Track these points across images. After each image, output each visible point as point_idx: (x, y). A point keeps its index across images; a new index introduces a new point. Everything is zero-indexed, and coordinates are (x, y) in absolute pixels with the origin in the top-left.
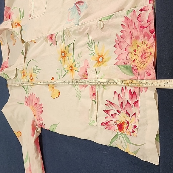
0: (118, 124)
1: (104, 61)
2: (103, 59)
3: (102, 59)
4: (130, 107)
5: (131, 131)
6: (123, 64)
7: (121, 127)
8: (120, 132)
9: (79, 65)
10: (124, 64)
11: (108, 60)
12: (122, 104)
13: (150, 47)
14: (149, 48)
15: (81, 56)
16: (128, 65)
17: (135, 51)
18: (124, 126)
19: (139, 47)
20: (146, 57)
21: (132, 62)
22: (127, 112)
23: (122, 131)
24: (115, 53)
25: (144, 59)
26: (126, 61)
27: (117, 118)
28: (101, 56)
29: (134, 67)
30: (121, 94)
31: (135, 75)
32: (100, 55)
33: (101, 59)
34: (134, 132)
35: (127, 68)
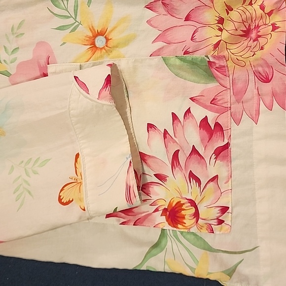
0: (163, 208)
1: (114, 47)
2: (107, 40)
3: (104, 40)
4: (199, 163)
5: (215, 222)
6: (181, 54)
7: (174, 215)
8: (175, 229)
9: (13, 56)
10: (186, 53)
11: (127, 42)
12: (176, 155)
13: (272, 10)
14: (270, 14)
15: (20, 31)
16: (199, 55)
17: (221, 21)
18: (183, 212)
19: (232, 10)
20: (260, 36)
21: (211, 47)
22: (192, 175)
23: (179, 226)
24: (151, 25)
25: (254, 41)
26: (191, 45)
27: (157, 194)
28: (101, 33)
29: (217, 62)
30: (171, 132)
31: (218, 81)
32: (98, 28)
33: (100, 42)
34: (221, 222)
35: (194, 63)
